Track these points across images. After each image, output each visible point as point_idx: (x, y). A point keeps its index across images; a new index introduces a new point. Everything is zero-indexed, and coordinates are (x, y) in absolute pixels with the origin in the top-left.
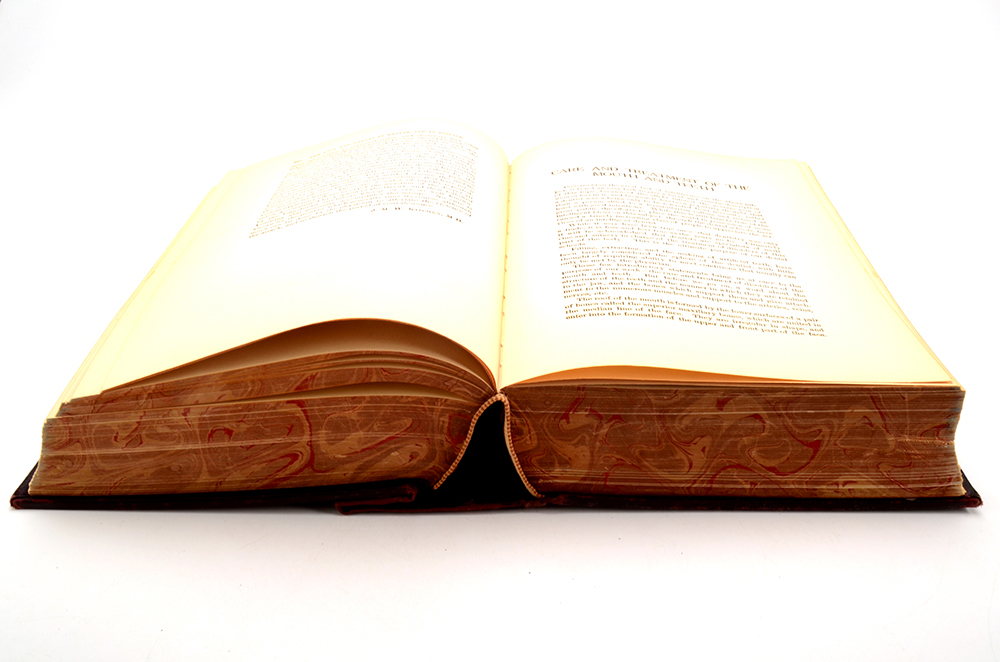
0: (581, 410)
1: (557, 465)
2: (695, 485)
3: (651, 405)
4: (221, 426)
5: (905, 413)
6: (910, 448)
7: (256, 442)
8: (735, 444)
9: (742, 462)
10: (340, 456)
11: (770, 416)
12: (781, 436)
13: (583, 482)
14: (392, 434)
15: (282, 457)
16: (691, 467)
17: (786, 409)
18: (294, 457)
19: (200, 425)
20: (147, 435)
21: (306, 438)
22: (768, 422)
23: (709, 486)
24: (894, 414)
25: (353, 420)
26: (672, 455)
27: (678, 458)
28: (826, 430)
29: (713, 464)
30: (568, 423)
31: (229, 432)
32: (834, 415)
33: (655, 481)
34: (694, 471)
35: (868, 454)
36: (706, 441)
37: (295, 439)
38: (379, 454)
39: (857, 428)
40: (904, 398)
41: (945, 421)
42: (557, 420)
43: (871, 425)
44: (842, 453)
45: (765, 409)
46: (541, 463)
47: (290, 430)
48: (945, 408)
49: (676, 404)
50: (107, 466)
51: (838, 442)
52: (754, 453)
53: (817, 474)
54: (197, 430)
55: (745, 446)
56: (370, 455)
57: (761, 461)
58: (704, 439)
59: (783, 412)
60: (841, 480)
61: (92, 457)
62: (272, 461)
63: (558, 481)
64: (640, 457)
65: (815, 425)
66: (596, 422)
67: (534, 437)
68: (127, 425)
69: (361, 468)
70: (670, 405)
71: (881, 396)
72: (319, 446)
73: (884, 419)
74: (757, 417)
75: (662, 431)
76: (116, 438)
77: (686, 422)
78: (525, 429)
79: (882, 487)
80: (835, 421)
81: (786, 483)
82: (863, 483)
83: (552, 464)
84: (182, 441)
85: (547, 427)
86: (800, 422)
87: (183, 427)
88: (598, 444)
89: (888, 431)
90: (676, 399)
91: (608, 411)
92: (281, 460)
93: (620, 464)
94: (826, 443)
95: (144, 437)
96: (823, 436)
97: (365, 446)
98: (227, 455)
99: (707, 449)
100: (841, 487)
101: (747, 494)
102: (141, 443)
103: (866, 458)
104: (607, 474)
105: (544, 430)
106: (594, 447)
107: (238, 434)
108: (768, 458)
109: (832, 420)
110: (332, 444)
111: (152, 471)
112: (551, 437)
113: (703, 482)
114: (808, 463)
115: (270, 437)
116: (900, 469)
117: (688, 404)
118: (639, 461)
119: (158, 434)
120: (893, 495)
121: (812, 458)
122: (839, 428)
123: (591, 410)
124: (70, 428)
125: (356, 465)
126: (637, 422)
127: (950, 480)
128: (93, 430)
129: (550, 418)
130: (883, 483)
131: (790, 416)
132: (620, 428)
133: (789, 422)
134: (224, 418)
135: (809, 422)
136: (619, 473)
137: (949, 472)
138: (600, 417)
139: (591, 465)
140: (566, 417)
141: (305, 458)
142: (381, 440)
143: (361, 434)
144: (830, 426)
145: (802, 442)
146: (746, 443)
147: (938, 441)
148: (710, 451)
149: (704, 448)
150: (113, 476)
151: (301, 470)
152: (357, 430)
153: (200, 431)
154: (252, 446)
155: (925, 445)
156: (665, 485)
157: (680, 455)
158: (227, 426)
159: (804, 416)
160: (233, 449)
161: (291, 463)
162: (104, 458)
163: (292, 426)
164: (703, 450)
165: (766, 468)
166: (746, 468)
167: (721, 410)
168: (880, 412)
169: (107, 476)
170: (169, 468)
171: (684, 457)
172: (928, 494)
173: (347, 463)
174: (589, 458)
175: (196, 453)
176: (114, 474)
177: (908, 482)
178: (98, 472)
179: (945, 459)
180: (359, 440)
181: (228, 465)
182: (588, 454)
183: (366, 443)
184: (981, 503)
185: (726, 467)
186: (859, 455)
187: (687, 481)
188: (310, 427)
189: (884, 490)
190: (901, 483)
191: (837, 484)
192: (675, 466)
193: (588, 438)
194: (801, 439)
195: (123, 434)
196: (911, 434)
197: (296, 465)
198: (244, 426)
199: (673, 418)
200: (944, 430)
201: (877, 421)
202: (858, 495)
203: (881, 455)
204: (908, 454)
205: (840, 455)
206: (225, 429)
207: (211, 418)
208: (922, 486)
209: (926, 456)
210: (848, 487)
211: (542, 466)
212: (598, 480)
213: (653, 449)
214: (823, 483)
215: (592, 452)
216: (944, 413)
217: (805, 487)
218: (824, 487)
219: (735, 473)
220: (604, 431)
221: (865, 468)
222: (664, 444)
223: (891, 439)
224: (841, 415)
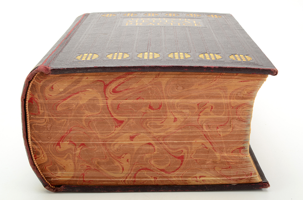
0: (65, 141)
1: (59, 170)
2: (127, 180)
3: (98, 139)
4: (155, 111)
5: (222, 142)
6: (228, 159)
7: (135, 101)
8: (142, 158)
9: (147, 167)
10: (90, 90)
11: (157, 144)
12: (164, 153)
13: (72, 179)
14: (65, 102)
15: (121, 91)
16: (123, 170)
17: (163, 140)
18: (114, 91)
19: (166, 112)
20: (195, 109)
21: (109, 102)
22: (156, 147)
23: (134, 179)
24: (216, 143)
25: (87, 110)
26: (113, 163)
27: (116, 165)
28: (185, 151)
29: (134, 168)
30: (60, 148)
31: (150, 107)
32: (187, 143)
33: (107, 177)
34: (125, 172)
35: (208, 162)
36: (128, 156)
37: (116, 102)
38: (70, 90)
39: (200, 149)
40: (220, 135)
41: (242, 146)
42: (55, 146)
43: (206, 148)
44: (195, 162)
45: (154, 140)
46: (51, 170)
47: (118, 107)
48: (241, 139)
49: (110, 138)
50: (218, 91)
51: (192, 156)
52: (152, 162)
53: (185, 172)
54: (168, 110)
55: (147, 159)
56: (74, 89)
57: (157, 166)
58: (127, 155)
59: (162, 142)
60: (198, 175)
61: (226, 98)
62: (126, 90)
63: (61, 179)
64: (98, 165)
65: (179, 148)
66: (73, 147)
67: (46, 155)
68: (206, 115)
69: (78, 82)
70: (107, 139)
71: (209, 134)
72: (102, 97)
73: (212, 145)
74: (150, 144)
75: (106, 151)
76: (212, 108)
77: (116, 147)
78: (40, 151)
79: (218, 178)
80: (189, 146)
81: (171, 177)
82: (208, 177)
83: (56, 170)
84: (176, 105)
85: (51, 150)
86: (171, 146)
87: (175, 112)
88: (76, 158)
89: (215, 151)
90: (110, 136)
91: (78, 141)
92: (121, 90)
93: (89, 169)
94: (186, 157)
95: (197, 108)
96: (184, 153)
97: (77, 95)
98: (151, 95)
99: (129, 160)
100: (198, 179)
101: (153, 184)
102: (198, 104)
103: (207, 164)
104: (83, 174)
105: (50, 152)
106: (75, 160)
107: (146, 106)
108: (160, 165)
109: (187, 145)
110: (95, 97)
111: (193, 87)
112: (54, 155)
113: (130, 177)
114: (180, 167)
115: (129, 104)
116: (225, 170)
117: (116, 138)
118: (97, 167)
119: (189, 109)
120: (225, 182)
121: (181, 164)
122: (191, 149)
123: (70, 141)
124: (237, 115)
125: (81, 84)
126: (93, 147)
127: (251, 174)
128: (224, 113)
129: (51, 145)
130: (219, 177)
131: (166, 144)
132: (86, 150)
133: (166, 147)
134: (154, 116)
135: (176, 147)
136: (89, 173)
137: (250, 170)
138: (75, 145)
139: (75, 170)
140: (58, 144)
141: (109, 90)
142: (70, 99)
143: (81, 102)
144: (187, 149)
145: (175, 157)
146: (148, 157)
147: (241, 156)
148: (131, 161)
149: (128, 160)
150: (216, 85)
151: (111, 83)
152: (84, 104)
153: (166, 109)
154: (137, 99)
155: (235, 157)
156: (113, 180)
157: (117, 164)
158: (152, 111)
159: (173, 144)
160: (148, 98)
161: (116, 87)
162: (219, 97)
163: (117, 109)
164: (128, 161)
165: (160, 170)
166: (150, 170)
167: (132, 140)
168: (209, 142)
169: (219, 85)
170: (184, 88)
171: (119, 165)
172: (242, 182)
173: (86, 85)
174: (73, 166)
175: (168, 96)
176: (215, 87)
177: (231, 176)
178: (224, 89)
179: (246, 164)
180: (81, 99)
181: (150, 89)
182: (72, 164)
183: (77, 97)
184: (269, 186)
185: (140, 170)
186: (204, 163)
187: (123, 177)
188: (108, 108)
189: (220, 180)
190: (227, 176)
191: (196, 177)
192: (115, 169)
193: (71, 156)
194: (174, 155)
195: (208, 110)
196: (227, 152)
197: (113, 86)
198: (143, 110)
199: (110, 144)
200: (243, 149)
201: (209, 146)
202: (208, 183)
203: (214, 162)
204: (228, 162)
205: (194, 163)
206: (153, 109)
207: (161, 115)
208: (238, 178)
209: (236, 163)
210: (202, 179)
211: (52, 171)
212: (80, 178)
213: (103, 161)
214: (189, 177)
215: (74, 163)
216: (241, 142)
217: (181, 179)
218: (190, 179)
219: (145, 172)
220: (78, 151)
221: (208, 169)
222: (108, 158)
223: (218, 154)
224: (191, 143)
